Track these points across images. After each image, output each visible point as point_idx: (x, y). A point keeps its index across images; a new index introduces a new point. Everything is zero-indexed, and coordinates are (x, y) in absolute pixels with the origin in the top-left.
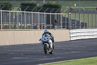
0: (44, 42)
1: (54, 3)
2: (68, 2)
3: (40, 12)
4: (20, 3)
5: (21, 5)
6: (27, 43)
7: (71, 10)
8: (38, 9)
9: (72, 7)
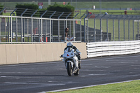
0: (66, 60)
1: (64, 4)
2: (83, 3)
3: (43, 17)
4: (14, 4)
5: (17, 7)
6: (24, 61)
7: (89, 15)
8: (41, 14)
9: (90, 11)
